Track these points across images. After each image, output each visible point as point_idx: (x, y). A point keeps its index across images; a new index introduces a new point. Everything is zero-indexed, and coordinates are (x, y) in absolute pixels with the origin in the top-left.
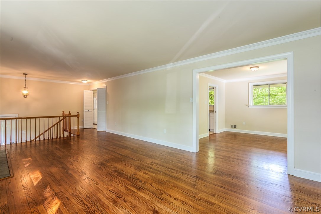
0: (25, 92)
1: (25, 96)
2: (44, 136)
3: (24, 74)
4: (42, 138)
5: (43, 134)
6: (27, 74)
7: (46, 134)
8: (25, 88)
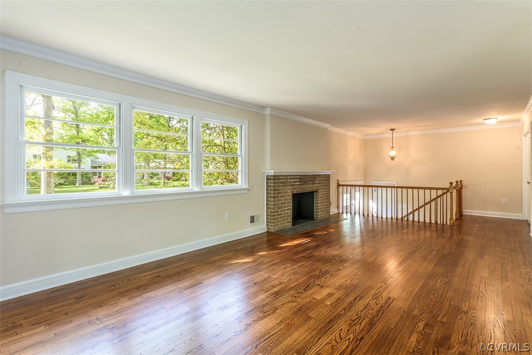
0: (393, 153)
1: (391, 158)
2: (413, 216)
3: (391, 130)
4: (411, 218)
5: (413, 212)
6: (394, 130)
7: (416, 213)
8: (392, 147)
